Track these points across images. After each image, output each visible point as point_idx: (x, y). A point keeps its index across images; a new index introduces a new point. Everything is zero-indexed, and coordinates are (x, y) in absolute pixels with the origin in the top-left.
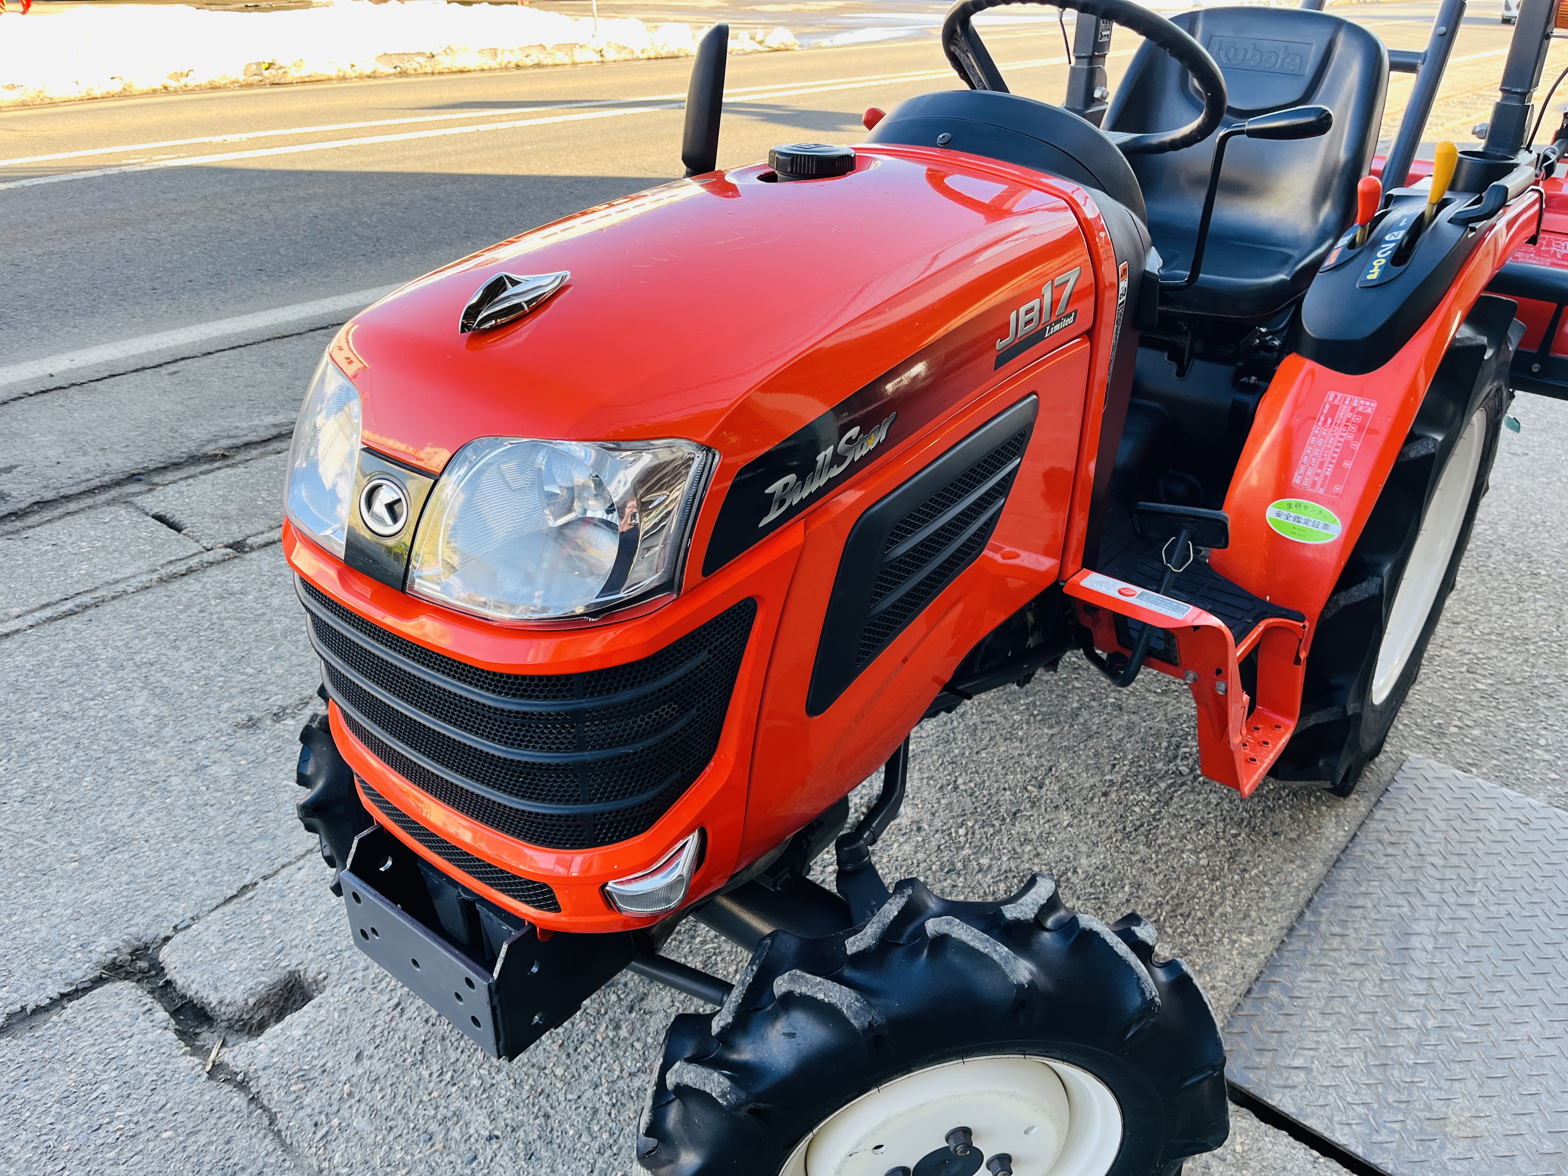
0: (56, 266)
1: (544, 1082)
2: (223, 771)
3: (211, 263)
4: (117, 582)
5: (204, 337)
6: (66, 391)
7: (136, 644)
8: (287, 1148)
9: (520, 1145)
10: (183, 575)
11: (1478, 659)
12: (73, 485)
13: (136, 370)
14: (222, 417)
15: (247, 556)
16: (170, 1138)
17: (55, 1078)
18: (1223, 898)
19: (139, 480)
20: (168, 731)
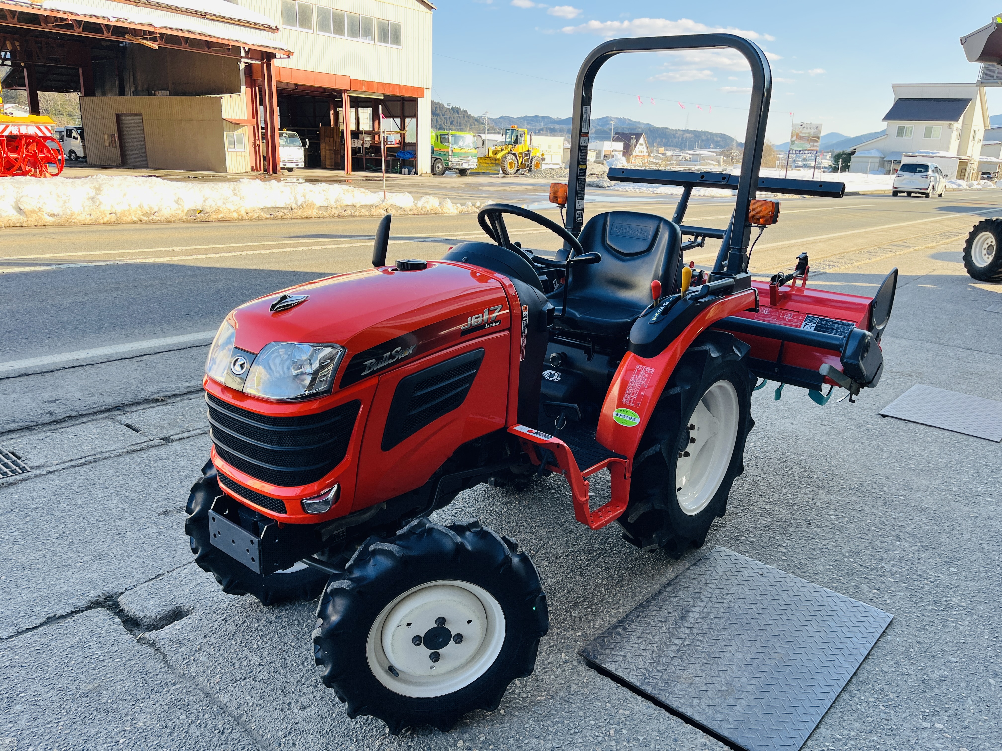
0: (80, 309)
1: (286, 648)
2: (153, 530)
3: (162, 311)
4: (106, 452)
5: (156, 345)
6: (84, 367)
7: (114, 478)
8: (170, 667)
9: (272, 668)
10: (138, 451)
11: (767, 511)
12: (86, 410)
13: (121, 359)
14: (163, 382)
15: (170, 444)
16: (119, 662)
17: (69, 640)
18: (609, 597)
19: (119, 409)
20: (127, 514)
